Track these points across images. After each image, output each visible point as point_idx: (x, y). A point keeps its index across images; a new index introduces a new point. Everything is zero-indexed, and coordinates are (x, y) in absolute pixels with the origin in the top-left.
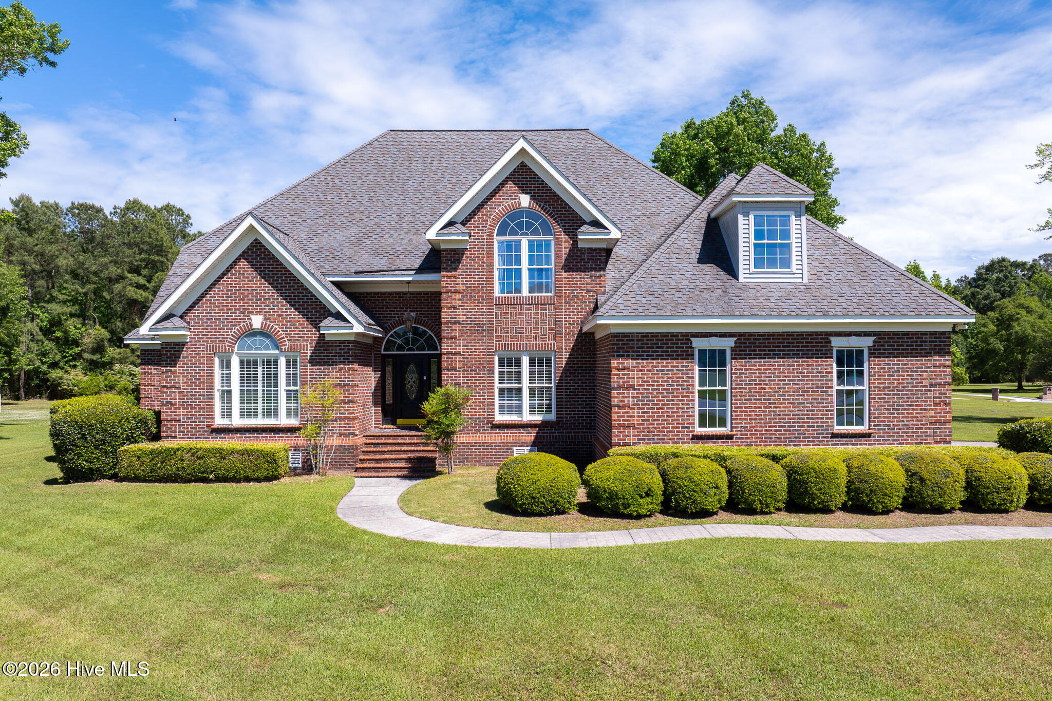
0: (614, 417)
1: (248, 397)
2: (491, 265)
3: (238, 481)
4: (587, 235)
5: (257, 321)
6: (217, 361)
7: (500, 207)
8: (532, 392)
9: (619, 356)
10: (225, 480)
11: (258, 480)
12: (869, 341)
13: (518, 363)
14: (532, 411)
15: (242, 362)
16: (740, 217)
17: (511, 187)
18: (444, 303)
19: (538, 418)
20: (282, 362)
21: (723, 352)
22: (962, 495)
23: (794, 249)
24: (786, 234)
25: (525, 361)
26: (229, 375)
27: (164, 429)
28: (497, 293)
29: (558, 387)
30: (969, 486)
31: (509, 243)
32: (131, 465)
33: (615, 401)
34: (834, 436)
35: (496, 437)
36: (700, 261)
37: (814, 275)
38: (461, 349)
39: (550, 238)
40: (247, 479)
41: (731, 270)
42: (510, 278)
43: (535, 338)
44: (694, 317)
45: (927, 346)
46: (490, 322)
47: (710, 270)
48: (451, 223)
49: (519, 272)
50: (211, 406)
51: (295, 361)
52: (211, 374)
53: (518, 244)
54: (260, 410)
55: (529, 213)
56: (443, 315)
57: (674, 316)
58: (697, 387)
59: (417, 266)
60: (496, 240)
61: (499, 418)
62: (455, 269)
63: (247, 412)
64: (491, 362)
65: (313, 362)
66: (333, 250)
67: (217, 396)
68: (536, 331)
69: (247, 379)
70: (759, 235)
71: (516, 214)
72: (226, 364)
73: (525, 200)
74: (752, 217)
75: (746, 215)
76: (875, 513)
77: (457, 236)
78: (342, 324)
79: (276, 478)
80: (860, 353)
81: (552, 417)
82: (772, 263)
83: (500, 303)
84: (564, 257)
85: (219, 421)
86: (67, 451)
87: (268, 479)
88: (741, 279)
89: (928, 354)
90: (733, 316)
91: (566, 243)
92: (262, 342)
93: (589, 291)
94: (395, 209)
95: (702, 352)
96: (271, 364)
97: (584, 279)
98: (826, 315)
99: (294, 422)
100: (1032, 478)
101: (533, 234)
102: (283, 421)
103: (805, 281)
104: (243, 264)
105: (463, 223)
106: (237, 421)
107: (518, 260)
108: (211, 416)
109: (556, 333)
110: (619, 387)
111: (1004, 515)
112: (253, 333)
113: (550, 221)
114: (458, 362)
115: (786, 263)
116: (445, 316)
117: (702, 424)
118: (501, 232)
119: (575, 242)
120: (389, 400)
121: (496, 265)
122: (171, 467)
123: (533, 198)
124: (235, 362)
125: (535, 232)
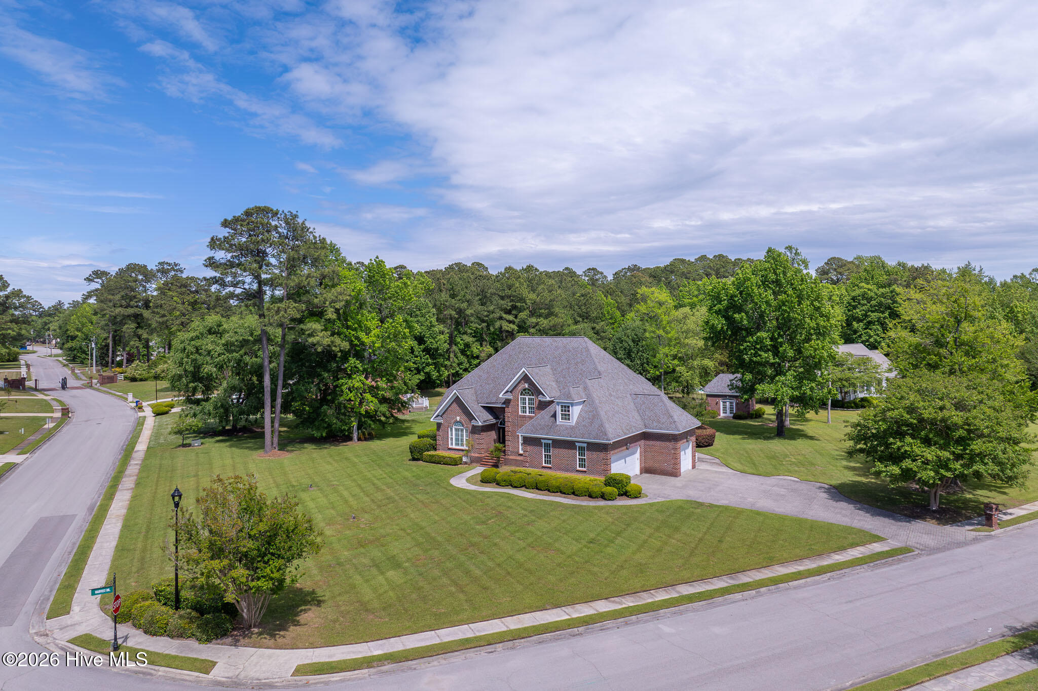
1: (457, 440)
2: (518, 405)
3: (448, 465)
4: (541, 398)
5: (458, 418)
6: (449, 429)
7: (521, 387)
11: (452, 465)
12: (587, 445)
16: (557, 406)
17: (522, 381)
18: (506, 414)
20: (464, 430)
21: (550, 445)
22: (573, 490)
23: (571, 415)
24: (569, 411)
26: (452, 433)
27: (437, 448)
28: (520, 414)
31: (523, 398)
32: (426, 457)
34: (577, 471)
36: (552, 416)
38: (511, 430)
39: (533, 397)
40: (450, 465)
41: (556, 420)
42: (523, 409)
44: (538, 434)
46: (518, 422)
48: (507, 392)
49: (526, 407)
50: (448, 442)
51: (467, 431)
52: (448, 433)
53: (525, 398)
54: (459, 444)
55: (528, 389)
56: (506, 418)
57: (534, 434)
58: (544, 453)
59: (502, 402)
60: (520, 396)
62: (509, 406)
63: (457, 444)
65: (471, 431)
67: (449, 439)
69: (457, 435)
70: (562, 411)
71: (525, 390)
72: (451, 430)
73: (526, 385)
74: (560, 406)
77: (509, 396)
79: (457, 465)
80: (584, 448)
82: (566, 419)
83: (521, 416)
84: (537, 404)
85: (450, 446)
86: (413, 451)
87: (455, 465)
88: (557, 423)
90: (552, 435)
91: (537, 399)
92: (459, 424)
95: (545, 444)
96: (462, 430)
99: (467, 448)
102: (465, 448)
103: (573, 425)
105: (511, 392)
106: (454, 447)
107: (526, 403)
108: (448, 445)
112: (458, 422)
113: (533, 392)
115: (569, 419)
117: (546, 463)
119: (539, 399)
121: (520, 404)
122: (433, 460)
123: (528, 385)
124: (454, 429)
125: (530, 395)
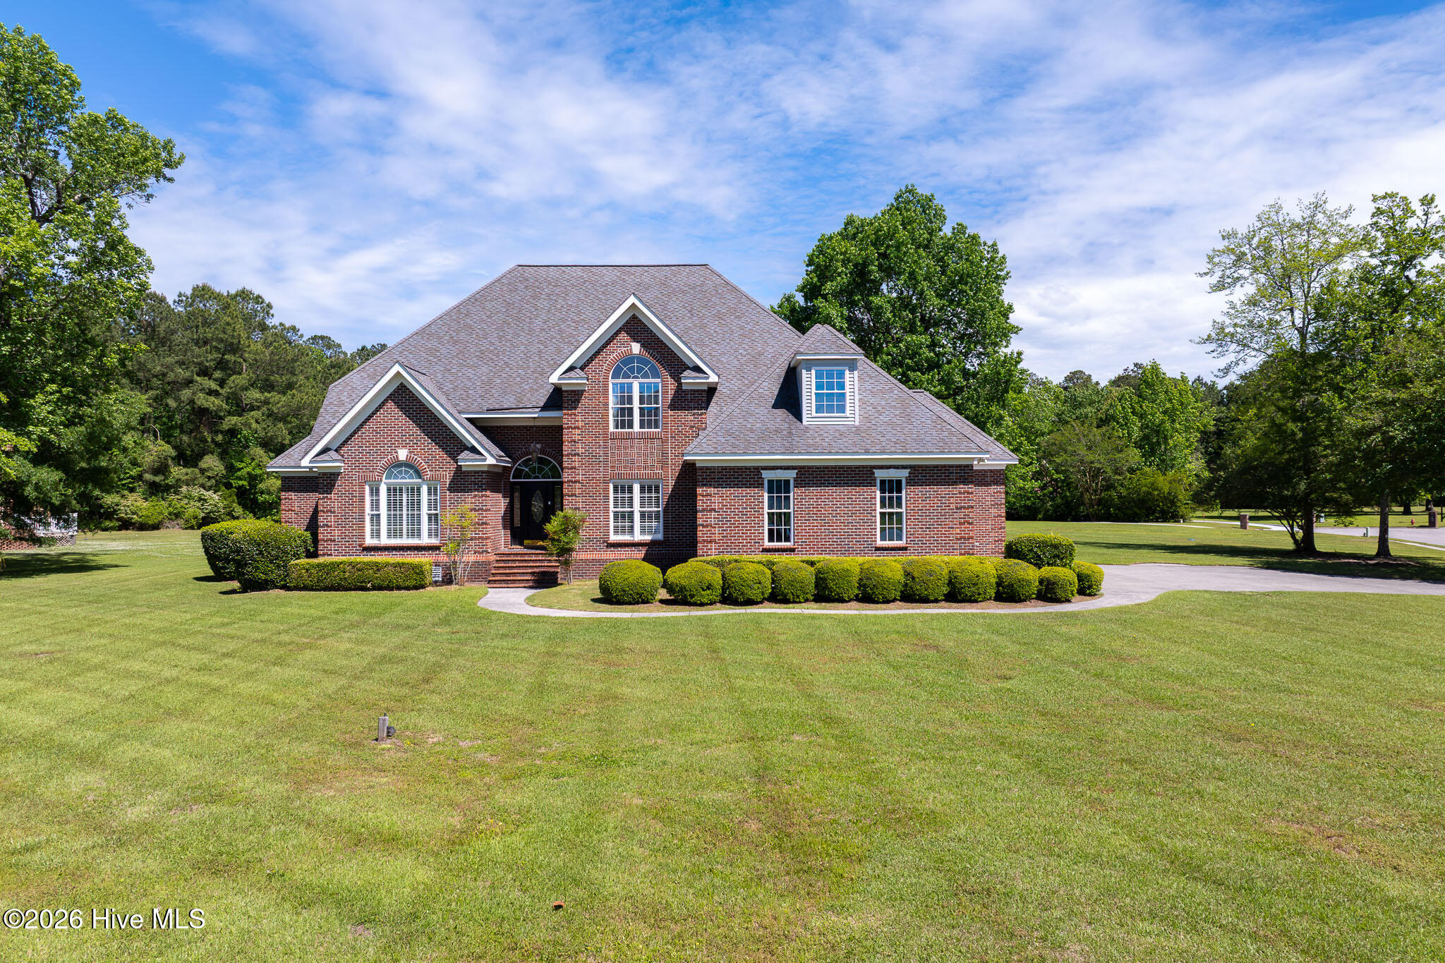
0: (699, 534)
1: (394, 520)
2: (606, 404)
3: (392, 589)
4: (689, 379)
5: (403, 454)
6: (367, 488)
7: (613, 354)
8: (643, 515)
9: (703, 485)
10: (380, 588)
11: (407, 588)
12: (905, 473)
13: (630, 490)
14: (643, 531)
15: (389, 490)
16: (804, 372)
17: (623, 336)
18: (565, 437)
19: (648, 538)
20: (424, 489)
21: (787, 482)
22: (945, 590)
23: (848, 397)
24: (841, 386)
25: (636, 488)
26: (378, 501)
27: (321, 547)
28: (612, 429)
29: (665, 510)
30: (950, 583)
31: (622, 385)
32: (300, 576)
33: (700, 521)
34: (878, 549)
35: (610, 555)
36: (775, 406)
37: (866, 418)
38: (580, 478)
39: (659, 380)
40: (399, 588)
41: (798, 415)
42: (623, 415)
43: (645, 468)
44: (761, 454)
45: (953, 477)
46: (606, 454)
47: (782, 413)
48: (571, 369)
49: (631, 410)
50: (362, 528)
51: (436, 489)
52: (362, 500)
53: (630, 386)
54: (405, 532)
55: (640, 359)
56: (565, 448)
57: (745, 454)
58: (766, 510)
59: (542, 404)
60: (611, 382)
61: (613, 538)
62: (575, 408)
63: (393, 533)
64: (607, 490)
65: (451, 489)
66: (466, 389)
67: (368, 519)
68: (646, 462)
69: (393, 505)
70: (819, 386)
71: (628, 359)
72: (375, 491)
73: (636, 348)
74: (813, 372)
75: (809, 370)
76: (877, 602)
77: (577, 380)
78: (477, 457)
79: (423, 587)
80: (899, 482)
81: (660, 536)
82: (830, 409)
83: (614, 437)
84: (670, 397)
85: (369, 541)
86: (246, 564)
87: (416, 588)
88: (805, 423)
89: (954, 483)
90: (792, 453)
91: (671, 385)
92: (407, 472)
93: (692, 427)
94: (522, 348)
95: (770, 482)
96: (415, 491)
97: (687, 417)
98: (867, 452)
99: (434, 541)
100: (999, 577)
101: (643, 377)
102: (425, 540)
103: (857, 423)
104: (390, 404)
105: (582, 369)
106: (385, 540)
107: (630, 400)
108: (363, 537)
109: (664, 464)
110: (703, 510)
111: (974, 604)
112: (399, 464)
113: (658, 366)
114: (577, 489)
115: (842, 409)
116: (566, 449)
117: (771, 539)
118: (615, 376)
119: (680, 384)
120: (517, 523)
121: (611, 405)
122: (336, 576)
123: (643, 346)
124: (383, 489)
125: (645, 376)
